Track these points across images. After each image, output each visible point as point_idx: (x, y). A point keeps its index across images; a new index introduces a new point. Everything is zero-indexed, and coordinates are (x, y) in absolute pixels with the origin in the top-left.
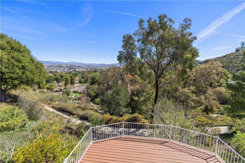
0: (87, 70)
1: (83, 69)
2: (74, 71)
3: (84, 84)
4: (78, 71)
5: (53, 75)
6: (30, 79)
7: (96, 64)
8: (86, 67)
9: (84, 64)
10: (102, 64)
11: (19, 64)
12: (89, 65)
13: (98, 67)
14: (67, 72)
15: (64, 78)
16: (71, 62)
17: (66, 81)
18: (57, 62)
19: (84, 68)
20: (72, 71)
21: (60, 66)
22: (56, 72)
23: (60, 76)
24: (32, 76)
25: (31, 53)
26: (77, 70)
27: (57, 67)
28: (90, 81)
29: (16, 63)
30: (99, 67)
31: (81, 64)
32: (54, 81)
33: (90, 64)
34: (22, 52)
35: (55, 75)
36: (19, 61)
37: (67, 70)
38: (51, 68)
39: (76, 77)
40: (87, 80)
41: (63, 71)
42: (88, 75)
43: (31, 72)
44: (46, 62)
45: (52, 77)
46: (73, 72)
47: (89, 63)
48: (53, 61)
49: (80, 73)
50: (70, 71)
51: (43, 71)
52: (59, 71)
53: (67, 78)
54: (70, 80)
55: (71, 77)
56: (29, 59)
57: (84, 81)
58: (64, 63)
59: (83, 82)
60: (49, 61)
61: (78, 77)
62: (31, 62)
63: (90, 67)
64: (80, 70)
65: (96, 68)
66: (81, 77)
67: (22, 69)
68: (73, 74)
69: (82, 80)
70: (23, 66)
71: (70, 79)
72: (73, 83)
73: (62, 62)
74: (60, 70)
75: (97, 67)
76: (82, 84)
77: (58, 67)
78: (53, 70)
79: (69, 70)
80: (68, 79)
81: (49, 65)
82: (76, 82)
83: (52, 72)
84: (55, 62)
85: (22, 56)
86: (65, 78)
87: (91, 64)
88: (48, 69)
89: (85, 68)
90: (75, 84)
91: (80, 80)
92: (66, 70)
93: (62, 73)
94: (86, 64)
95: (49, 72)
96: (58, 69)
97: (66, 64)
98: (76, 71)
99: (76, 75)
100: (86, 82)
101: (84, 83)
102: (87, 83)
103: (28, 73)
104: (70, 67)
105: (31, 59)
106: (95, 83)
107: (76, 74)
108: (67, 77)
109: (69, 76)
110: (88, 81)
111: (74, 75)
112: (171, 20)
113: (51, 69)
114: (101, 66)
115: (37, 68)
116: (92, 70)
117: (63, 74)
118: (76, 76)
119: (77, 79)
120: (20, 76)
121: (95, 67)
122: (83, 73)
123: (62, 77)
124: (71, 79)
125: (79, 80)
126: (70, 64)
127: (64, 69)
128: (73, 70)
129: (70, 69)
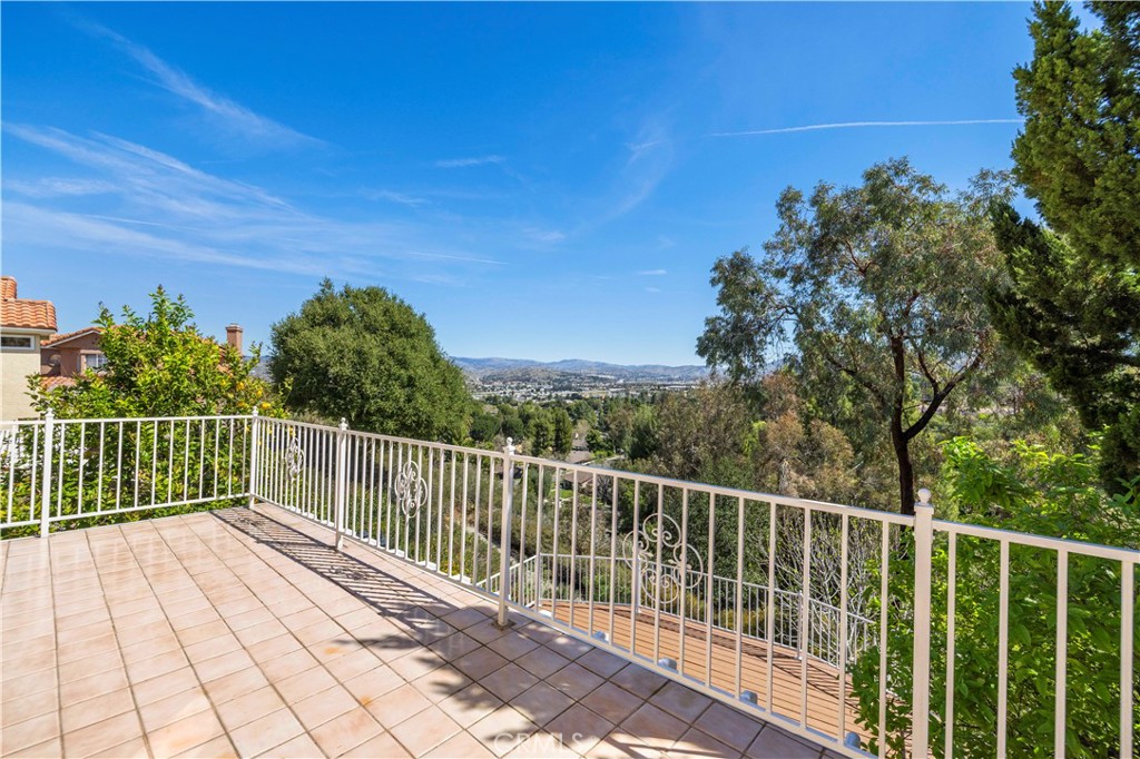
0: (628, 394)
1: (608, 388)
2: (574, 397)
3: (604, 453)
4: (588, 397)
5: (496, 410)
6: (424, 417)
7: (666, 368)
8: (621, 381)
9: (613, 369)
10: (693, 367)
11: (402, 371)
12: (637, 372)
13: (677, 380)
14: (547, 401)
15: (532, 422)
16: (565, 361)
17: (537, 435)
18: (516, 361)
19: (612, 387)
20: (567, 398)
21: (524, 376)
22: (508, 400)
23: (520, 417)
24: (429, 408)
25: (435, 338)
26: (586, 394)
27: (512, 380)
28: (629, 440)
29: (395, 369)
30: (680, 379)
31: (603, 367)
32: (498, 436)
33: (640, 367)
34: (412, 336)
35: (504, 411)
36: (403, 364)
37: (548, 394)
38: (496, 383)
39: (579, 425)
40: (621, 438)
41: (535, 398)
42: (625, 417)
43: (429, 396)
44: (478, 363)
45: (492, 419)
46: (568, 401)
47: (637, 365)
48: (501, 359)
49: (596, 408)
50: (557, 397)
51: (458, 393)
52: (518, 396)
53: (541, 426)
54: (552, 435)
55: (558, 422)
56: (428, 354)
57: (607, 441)
58: (540, 364)
59: (602, 447)
60: (489, 360)
61: (584, 421)
62: (432, 364)
63: (640, 380)
64: (595, 393)
65: (665, 386)
66: (597, 424)
67: (408, 386)
68: (568, 409)
69: (601, 437)
70: (410, 378)
71: (552, 427)
72: (562, 445)
73: (533, 362)
74: (524, 391)
75: (669, 380)
76: (598, 453)
77: (518, 379)
78: (498, 393)
79: (554, 395)
80: (547, 429)
81: (489, 373)
82: (575, 444)
83: (493, 400)
84: (510, 363)
85: (413, 347)
86: (537, 426)
87: (645, 367)
88: (485, 389)
89: (618, 386)
90: (572, 452)
91: (593, 437)
92: (543, 395)
93: (529, 403)
94: (623, 368)
95: (487, 399)
96: (517, 388)
97: (545, 368)
98: (579, 398)
99: (577, 414)
100: (617, 447)
101: (606, 449)
102: (618, 453)
103: (420, 399)
104: (560, 381)
105: (432, 357)
106: (651, 450)
107: (577, 411)
108: (543, 420)
109: (549, 415)
110: (624, 441)
111: (570, 415)
112: (924, 183)
113: (493, 390)
114: (688, 378)
115: (443, 383)
116: (646, 393)
117: (533, 410)
118: (579, 418)
119: (580, 433)
120: (400, 409)
121: (659, 383)
122: (608, 405)
123: (526, 418)
124: (558, 431)
125: (588, 437)
126: (561, 367)
127: (538, 390)
128: (571, 393)
129: (557, 390)
